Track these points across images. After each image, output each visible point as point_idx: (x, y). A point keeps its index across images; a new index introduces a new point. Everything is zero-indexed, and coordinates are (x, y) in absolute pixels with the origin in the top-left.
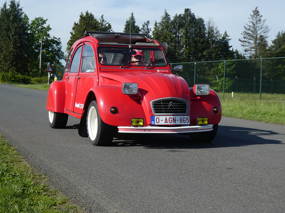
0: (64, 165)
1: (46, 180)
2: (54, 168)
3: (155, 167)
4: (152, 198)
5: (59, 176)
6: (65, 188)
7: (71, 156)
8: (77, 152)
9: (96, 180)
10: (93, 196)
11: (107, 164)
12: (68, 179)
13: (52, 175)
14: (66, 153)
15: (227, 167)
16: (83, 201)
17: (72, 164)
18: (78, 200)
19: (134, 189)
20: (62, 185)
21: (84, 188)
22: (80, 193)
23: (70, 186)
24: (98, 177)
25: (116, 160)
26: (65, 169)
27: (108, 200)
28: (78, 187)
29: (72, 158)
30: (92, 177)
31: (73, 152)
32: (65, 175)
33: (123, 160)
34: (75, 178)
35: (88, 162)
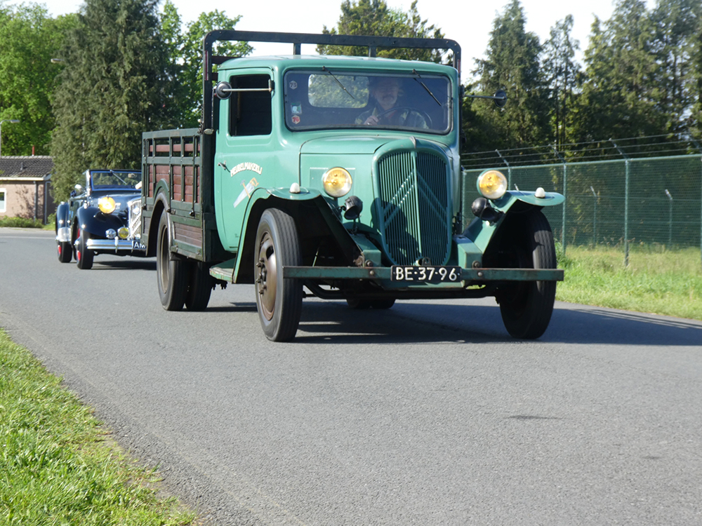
0: (211, 447)
1: (153, 480)
2: (180, 453)
3: (449, 453)
4: (404, 515)
5: (189, 472)
6: (196, 496)
7: (234, 429)
8: (256, 418)
9: (279, 479)
10: (259, 511)
11: (323, 447)
12: (208, 476)
13: (173, 469)
14: (223, 422)
15: (647, 455)
16: (231, 520)
17: (232, 446)
18: (218, 518)
19: (366, 498)
20: (190, 489)
21: (241, 496)
22: (228, 504)
23: (210, 491)
24: (287, 472)
25: (352, 437)
26: (210, 457)
27: (290, 519)
28: (229, 492)
29: (237, 433)
30: (272, 472)
31: (246, 418)
32: (205, 468)
33: (371, 437)
34: (228, 475)
35: (275, 441)
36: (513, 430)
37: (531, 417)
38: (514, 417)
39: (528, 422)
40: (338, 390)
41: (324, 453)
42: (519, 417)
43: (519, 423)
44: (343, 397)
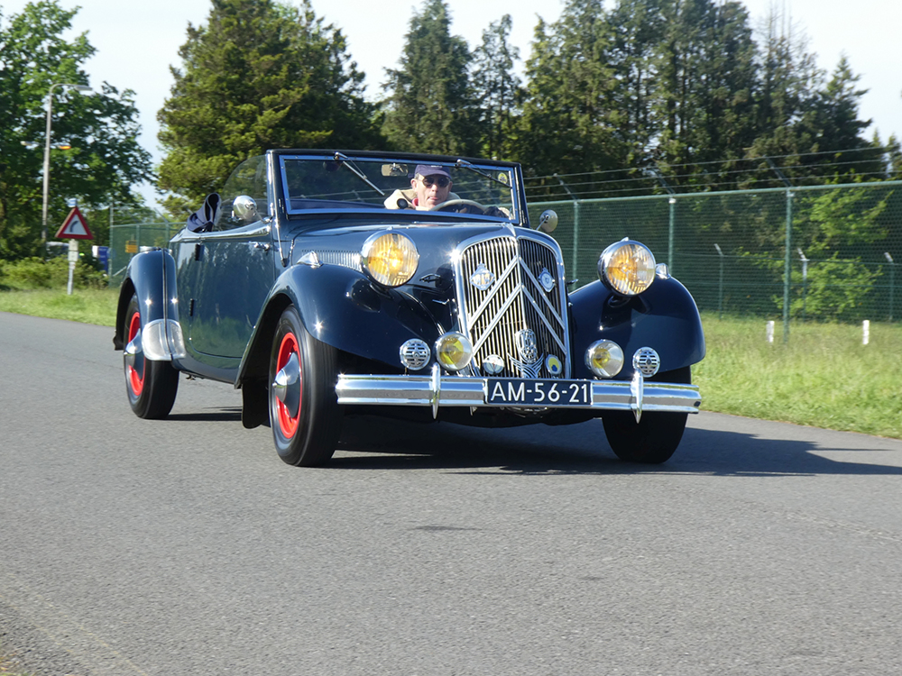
0: (21, 570)
3: (335, 574)
7: (54, 546)
8: (84, 532)
9: (110, 612)
10: (80, 653)
11: (170, 568)
12: (16, 609)
14: (39, 538)
15: (586, 575)
17: (49, 568)
18: (26, 662)
19: (223, 634)
21: (58, 633)
22: (40, 644)
23: (17, 627)
24: (121, 602)
25: (210, 556)
26: (19, 583)
27: (121, 662)
28: (41, 629)
29: (57, 551)
30: (100, 603)
31: (70, 532)
32: (12, 598)
33: (234, 556)
34: (41, 606)
35: (107, 562)
36: (419, 545)
37: (442, 528)
38: (421, 528)
39: (438, 534)
40: (195, 494)
41: (172, 576)
42: (426, 528)
43: (426, 536)
44: (200, 504)
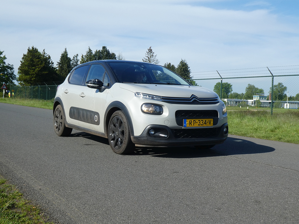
0: (7, 156)
3: (73, 156)
4: (68, 178)
5: (2, 165)
6: (5, 173)
8: (18, 146)
9: (29, 167)
10: (25, 178)
11: (38, 155)
12: (8, 166)
14: (9, 148)
16: (17, 182)
17: (13, 155)
18: (13, 181)
19: (55, 172)
20: (3, 170)
21: (19, 173)
22: (15, 176)
23: (9, 171)
24: (30, 164)
25: (45, 152)
26: (7, 160)
27: (35, 180)
28: (15, 172)
29: (14, 151)
30: (26, 164)
31: (15, 147)
32: (6, 163)
33: (50, 152)
34: (13, 165)
35: (25, 154)
36: (86, 149)
37: (89, 145)
39: (89, 146)
40: (38, 138)
41: (39, 157)
42: (86, 145)
43: (87, 146)
